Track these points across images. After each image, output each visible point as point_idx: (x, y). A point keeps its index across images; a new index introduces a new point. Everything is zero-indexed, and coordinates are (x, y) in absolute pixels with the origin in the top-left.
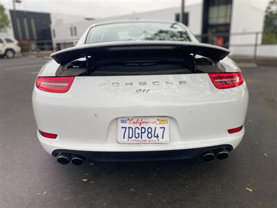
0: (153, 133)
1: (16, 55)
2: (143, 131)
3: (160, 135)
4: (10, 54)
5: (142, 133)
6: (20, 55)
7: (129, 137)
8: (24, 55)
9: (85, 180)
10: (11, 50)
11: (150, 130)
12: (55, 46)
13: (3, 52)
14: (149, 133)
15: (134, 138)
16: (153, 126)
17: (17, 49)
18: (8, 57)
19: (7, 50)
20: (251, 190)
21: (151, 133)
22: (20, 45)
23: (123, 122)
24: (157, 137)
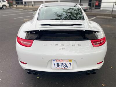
0: (66, 65)
1: (7, 8)
2: (62, 64)
3: (69, 67)
4: (4, 7)
5: (61, 65)
6: (9, 8)
7: (56, 67)
8: (10, 8)
9: (38, 78)
10: (5, 5)
11: (65, 64)
12: (24, 3)
13: (1, 7)
14: (64, 65)
15: (58, 67)
16: (66, 63)
17: (7, 5)
18: (3, 9)
19: (3, 5)
20: (104, 85)
21: (65, 66)
22: (8, 3)
23: (54, 60)
24: (68, 67)
